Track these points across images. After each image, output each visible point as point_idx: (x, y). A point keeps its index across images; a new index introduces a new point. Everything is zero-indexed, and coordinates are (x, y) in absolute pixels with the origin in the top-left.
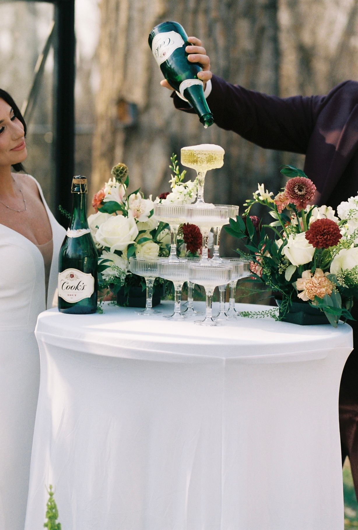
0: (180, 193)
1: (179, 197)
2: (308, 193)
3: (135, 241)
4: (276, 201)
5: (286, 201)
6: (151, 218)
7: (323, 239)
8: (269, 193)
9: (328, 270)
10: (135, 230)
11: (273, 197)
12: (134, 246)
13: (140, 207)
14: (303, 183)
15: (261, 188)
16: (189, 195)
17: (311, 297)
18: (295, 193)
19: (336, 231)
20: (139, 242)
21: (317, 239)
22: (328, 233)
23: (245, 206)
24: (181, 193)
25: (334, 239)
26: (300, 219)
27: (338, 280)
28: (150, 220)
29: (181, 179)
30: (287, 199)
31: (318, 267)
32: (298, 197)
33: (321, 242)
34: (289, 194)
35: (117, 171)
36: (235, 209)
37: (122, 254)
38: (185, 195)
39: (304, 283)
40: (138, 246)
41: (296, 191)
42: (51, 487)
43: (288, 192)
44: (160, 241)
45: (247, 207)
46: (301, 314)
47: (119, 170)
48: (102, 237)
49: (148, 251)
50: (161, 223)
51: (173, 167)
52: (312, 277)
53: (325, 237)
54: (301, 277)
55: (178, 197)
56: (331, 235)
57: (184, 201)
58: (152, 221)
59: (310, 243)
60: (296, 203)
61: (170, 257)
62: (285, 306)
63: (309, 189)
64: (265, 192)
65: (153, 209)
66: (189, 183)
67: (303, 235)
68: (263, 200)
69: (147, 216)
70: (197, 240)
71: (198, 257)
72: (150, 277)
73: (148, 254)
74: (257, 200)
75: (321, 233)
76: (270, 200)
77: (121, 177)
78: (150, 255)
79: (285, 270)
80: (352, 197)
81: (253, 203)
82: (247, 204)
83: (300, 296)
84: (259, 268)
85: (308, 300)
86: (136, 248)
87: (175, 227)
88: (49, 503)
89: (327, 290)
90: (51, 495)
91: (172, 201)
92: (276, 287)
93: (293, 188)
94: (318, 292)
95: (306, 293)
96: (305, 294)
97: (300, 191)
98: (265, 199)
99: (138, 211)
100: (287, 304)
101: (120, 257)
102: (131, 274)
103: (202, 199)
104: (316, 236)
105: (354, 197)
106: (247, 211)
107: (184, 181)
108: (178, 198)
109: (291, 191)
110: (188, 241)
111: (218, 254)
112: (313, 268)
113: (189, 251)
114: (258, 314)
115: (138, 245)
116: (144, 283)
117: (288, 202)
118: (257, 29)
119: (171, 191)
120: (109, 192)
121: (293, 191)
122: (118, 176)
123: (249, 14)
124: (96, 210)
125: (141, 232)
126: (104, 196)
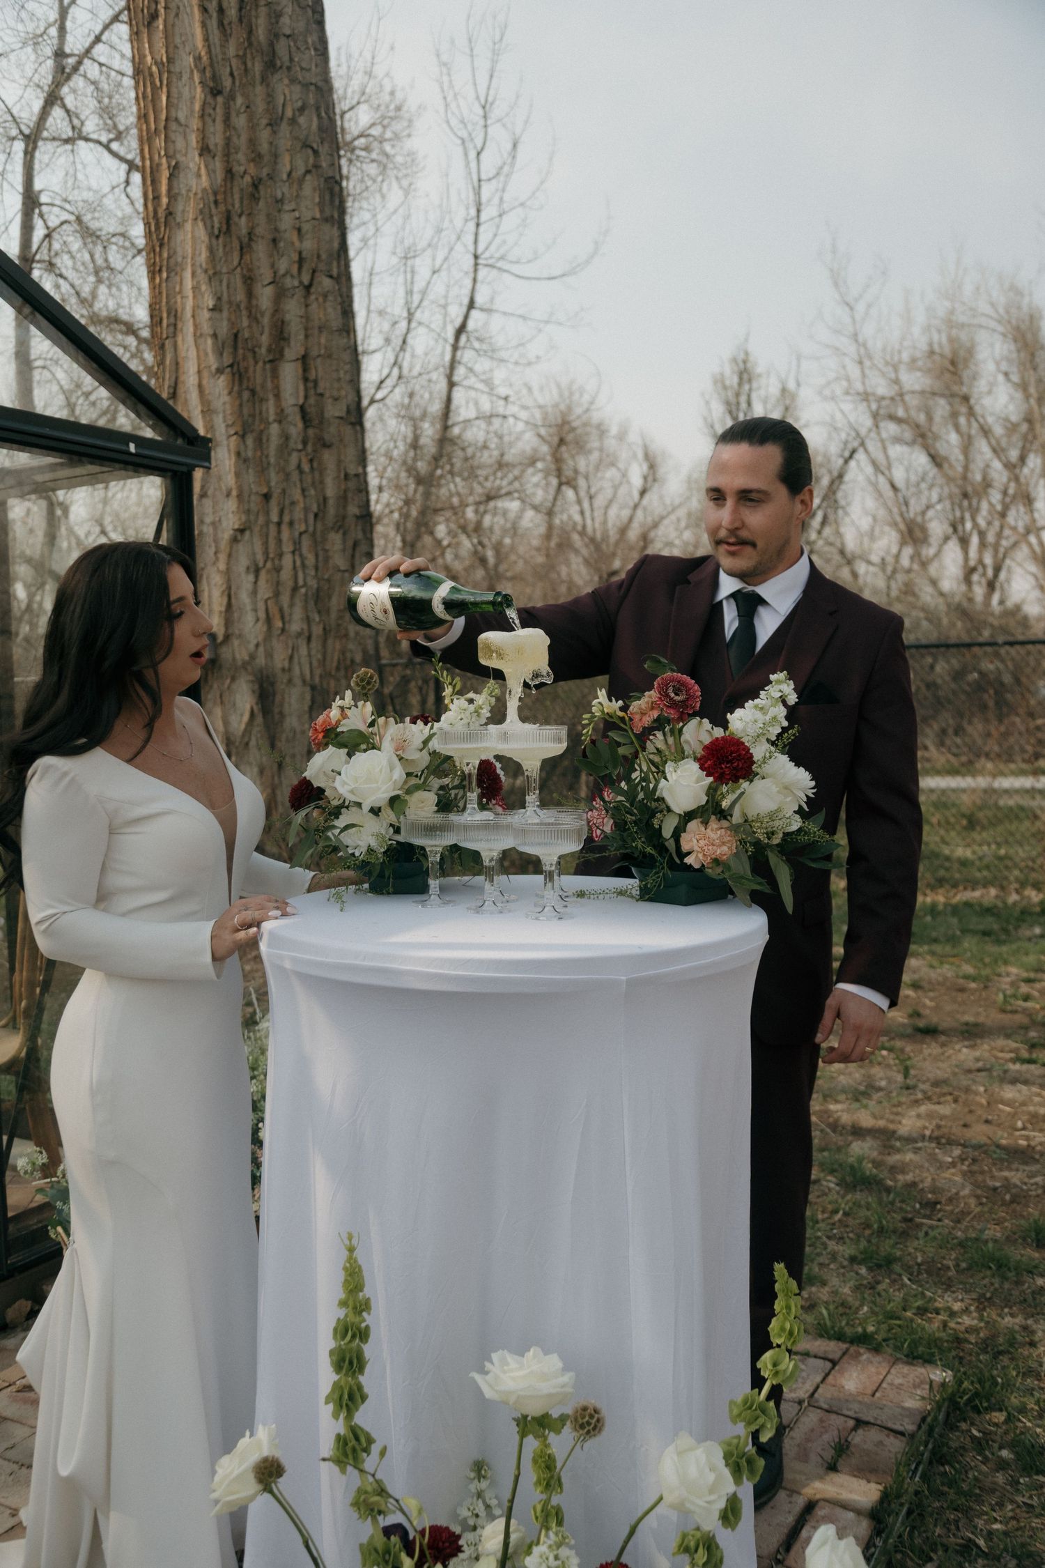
0: (461, 711)
2: (690, 697)
3: (401, 790)
4: (630, 714)
5: (652, 712)
6: (424, 751)
7: (731, 768)
9: (729, 818)
10: (399, 773)
12: (400, 798)
13: (406, 736)
14: (679, 682)
17: (708, 860)
18: (671, 699)
19: (746, 755)
20: (409, 792)
21: (721, 768)
23: (584, 725)
24: (465, 710)
26: (670, 740)
27: (753, 832)
28: (423, 753)
30: (652, 708)
31: (711, 814)
32: (674, 705)
33: (729, 774)
34: (661, 701)
35: (362, 680)
36: (563, 731)
37: (381, 811)
38: (471, 714)
39: (695, 841)
40: (407, 797)
41: (672, 695)
42: (350, 1237)
43: (660, 698)
45: (587, 726)
46: (683, 890)
48: (348, 788)
50: (441, 755)
51: (439, 673)
52: (706, 829)
54: (687, 832)
55: (460, 718)
57: (470, 724)
59: (707, 775)
60: (672, 714)
61: (470, 811)
62: (657, 878)
63: (691, 691)
67: (690, 765)
68: (609, 713)
69: (419, 750)
70: (496, 782)
72: (435, 845)
73: (422, 810)
74: (599, 714)
75: (728, 758)
76: (621, 714)
78: (425, 811)
79: (663, 821)
81: (596, 719)
82: (588, 721)
83: (689, 860)
84: (609, 823)
85: (701, 865)
86: (403, 801)
87: (470, 765)
88: (348, 1265)
89: (729, 848)
90: (351, 1250)
91: (451, 724)
92: (647, 847)
93: (667, 689)
94: (717, 853)
95: (700, 856)
96: (697, 856)
97: (677, 694)
98: (613, 712)
99: (404, 741)
100: (661, 874)
101: (379, 817)
102: (394, 843)
104: (721, 764)
105: (753, 700)
106: (588, 732)
107: (467, 692)
109: (664, 694)
110: (485, 786)
112: (705, 816)
116: (425, 856)
117: (655, 714)
118: (350, 543)
119: (446, 709)
120: (344, 716)
121: (668, 696)
122: (363, 688)
123: (340, 527)
124: (323, 746)
125: (408, 775)
126: (330, 724)
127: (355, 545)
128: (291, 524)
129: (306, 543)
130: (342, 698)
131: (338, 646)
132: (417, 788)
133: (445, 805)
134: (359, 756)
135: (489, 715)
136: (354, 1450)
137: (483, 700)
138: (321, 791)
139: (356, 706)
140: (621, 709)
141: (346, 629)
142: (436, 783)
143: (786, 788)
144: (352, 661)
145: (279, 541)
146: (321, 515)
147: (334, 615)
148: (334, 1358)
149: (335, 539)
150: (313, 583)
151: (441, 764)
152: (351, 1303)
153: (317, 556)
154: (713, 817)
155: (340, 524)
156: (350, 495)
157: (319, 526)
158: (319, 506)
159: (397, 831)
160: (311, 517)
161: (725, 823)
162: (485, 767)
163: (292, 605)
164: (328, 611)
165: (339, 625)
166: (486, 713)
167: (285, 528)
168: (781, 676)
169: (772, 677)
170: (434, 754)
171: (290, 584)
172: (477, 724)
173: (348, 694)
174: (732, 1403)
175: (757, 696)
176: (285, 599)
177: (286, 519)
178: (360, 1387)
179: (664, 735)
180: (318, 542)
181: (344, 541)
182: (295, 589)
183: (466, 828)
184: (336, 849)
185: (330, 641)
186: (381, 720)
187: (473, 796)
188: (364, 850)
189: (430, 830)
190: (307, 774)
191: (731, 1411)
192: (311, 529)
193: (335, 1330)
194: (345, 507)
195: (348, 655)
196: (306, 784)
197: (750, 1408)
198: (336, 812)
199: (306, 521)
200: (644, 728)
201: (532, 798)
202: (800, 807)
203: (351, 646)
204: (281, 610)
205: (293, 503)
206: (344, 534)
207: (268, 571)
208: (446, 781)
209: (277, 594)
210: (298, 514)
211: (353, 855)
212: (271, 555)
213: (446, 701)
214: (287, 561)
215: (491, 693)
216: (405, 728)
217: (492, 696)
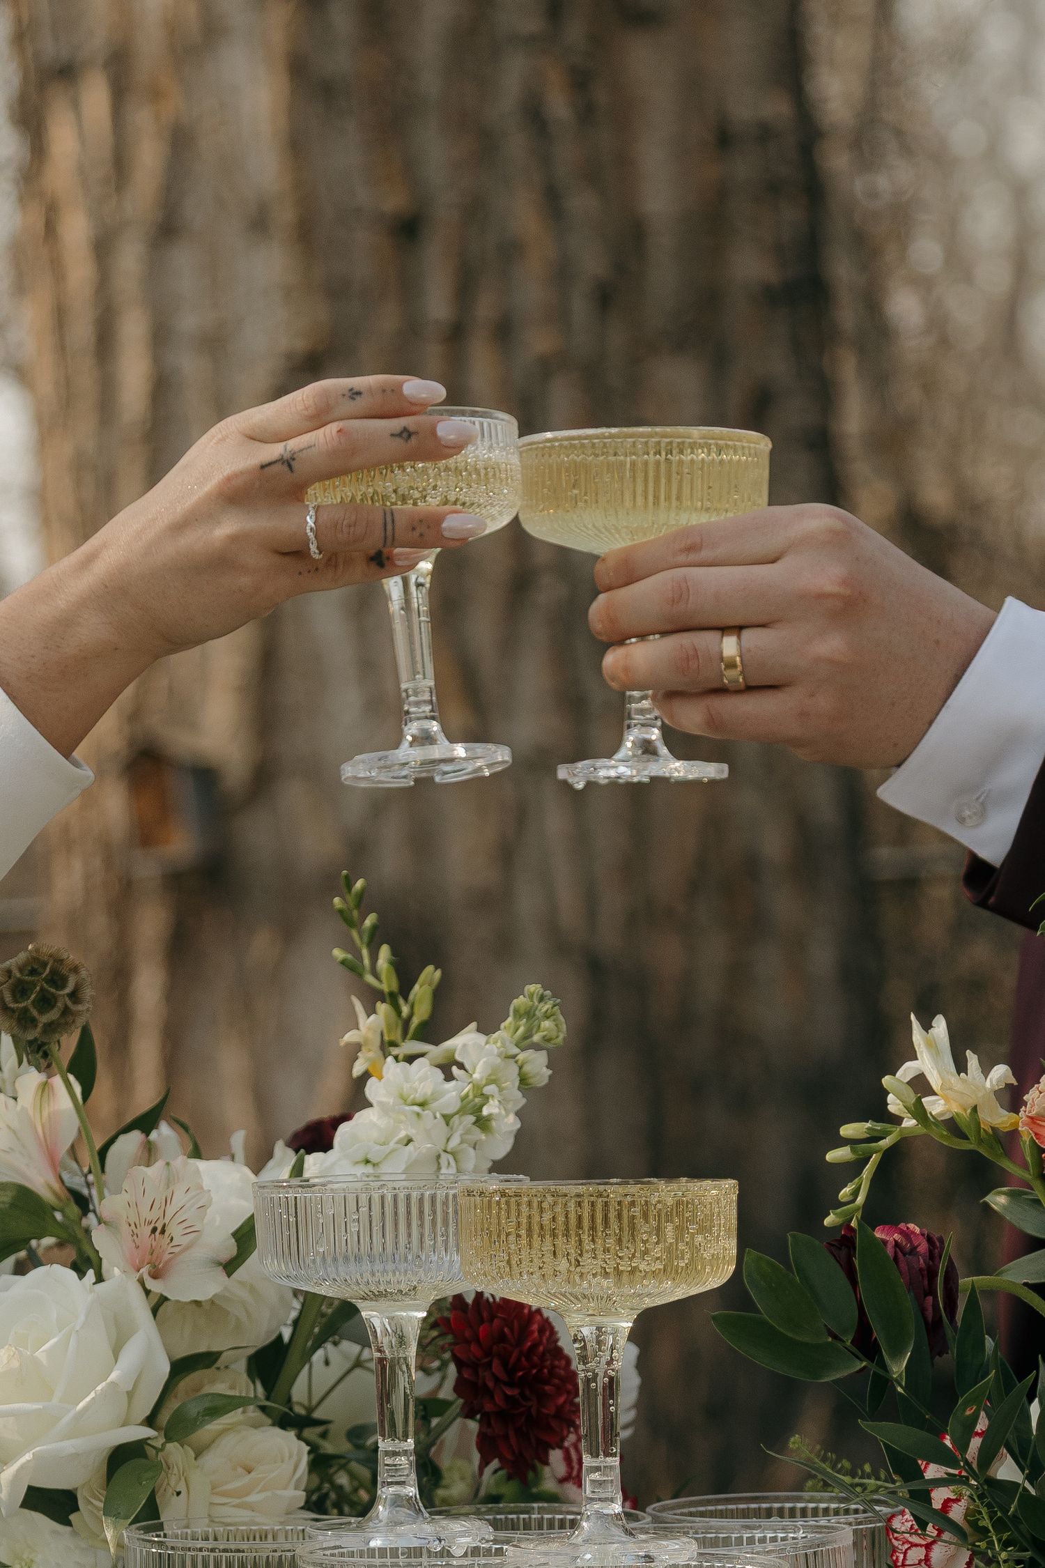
0: (416, 1108)
1: (412, 1132)
3: (150, 1421)
6: (240, 1273)
8: (986, 1072)
11: (1013, 1098)
12: (145, 1456)
13: (170, 1211)
15: (932, 1046)
16: (472, 1119)
24: (422, 1105)
28: (242, 1283)
29: (415, 1022)
37: (76, 1508)
38: (447, 1118)
44: (310, 1410)
49: (242, 1481)
50: (309, 1300)
55: (402, 1134)
57: (445, 1158)
58: (253, 1290)
65: (253, 1216)
66: (466, 1042)
68: (947, 1117)
69: (220, 1264)
71: (553, 1498)
73: (238, 1501)
74: (909, 1123)
77: (51, 1028)
78: (251, 1507)
81: (885, 1143)
82: (853, 1150)
86: (159, 1468)
91: (367, 1162)
99: (154, 1230)
101: (68, 1529)
107: (434, 1031)
108: (410, 1141)
113: (495, 1464)
115: (172, 1447)
125: (185, 1363)
215: (527, 1035)
216: (170, 1180)
217: (537, 1047)
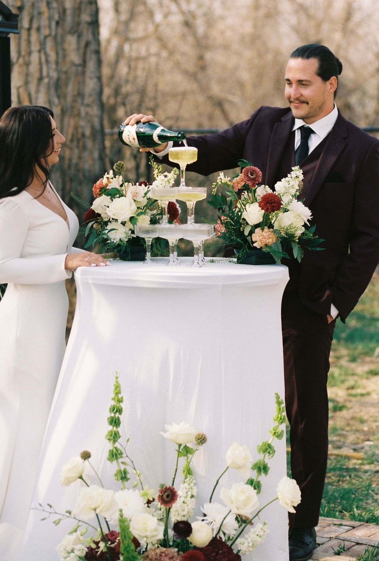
2: (257, 176)
3: (134, 214)
4: (233, 183)
5: (241, 183)
6: (145, 198)
7: (271, 206)
8: (228, 178)
9: (273, 227)
10: (134, 207)
13: (136, 191)
14: (253, 170)
15: (222, 175)
16: (169, 182)
17: (263, 245)
18: (249, 177)
19: (279, 201)
20: (138, 215)
21: (267, 206)
22: (274, 202)
23: (213, 187)
24: (163, 180)
25: (278, 206)
26: (250, 195)
27: (281, 233)
29: (159, 171)
30: (242, 181)
31: (265, 226)
32: (251, 180)
33: (270, 209)
34: (245, 178)
35: (119, 166)
36: (205, 190)
37: (126, 223)
38: (166, 182)
39: (258, 237)
40: (137, 217)
41: (250, 176)
42: (117, 373)
43: (245, 177)
45: (215, 188)
46: (254, 258)
47: (120, 166)
48: (112, 213)
49: (144, 221)
50: (151, 200)
51: (152, 163)
52: (262, 232)
53: (273, 205)
54: (254, 233)
55: (161, 183)
56: (276, 203)
59: (262, 209)
60: (250, 183)
61: (164, 223)
62: (243, 253)
63: (258, 174)
64: (225, 177)
67: (256, 205)
68: (224, 182)
69: (143, 197)
70: (176, 212)
72: (149, 239)
73: (143, 223)
74: (220, 183)
75: (270, 202)
76: (229, 183)
78: (145, 224)
79: (244, 228)
80: (284, 179)
81: (218, 185)
82: (215, 186)
83: (255, 245)
84: (223, 229)
85: (260, 247)
87: (164, 204)
88: (116, 384)
89: (272, 240)
90: (117, 378)
91: (157, 186)
92: (238, 240)
93: (248, 173)
94: (267, 242)
95: (260, 243)
96: (258, 243)
97: (252, 175)
98: (226, 182)
99: (136, 193)
100: (245, 251)
101: (124, 226)
102: (131, 237)
103: (184, 184)
104: (267, 204)
105: (285, 178)
106: (215, 190)
108: (162, 184)
109: (246, 175)
110: (171, 213)
111: (194, 221)
112: (262, 226)
113: (170, 219)
114: (223, 260)
116: (145, 242)
117: (243, 183)
118: (83, 44)
119: (154, 179)
120: (109, 182)
121: (248, 176)
122: (119, 170)
123: (75, 32)
124: (100, 195)
125: (138, 208)
126: (103, 185)
127: (87, 44)
128: (38, 29)
129: (49, 44)
130: (108, 174)
131: (72, 123)
132: (141, 213)
133: (154, 221)
134: (116, 200)
135: (174, 182)
136: (116, 455)
137: (172, 176)
138: (99, 215)
139: (115, 178)
140: (230, 181)
141: (79, 110)
142: (150, 213)
143: (299, 216)
144: (83, 135)
145: (29, 42)
146: (61, 23)
147: (69, 99)
148: (109, 420)
149: (71, 41)
150: (54, 75)
151: (152, 204)
152: (116, 398)
153: (57, 54)
154: (266, 227)
155: (76, 30)
156: (83, 6)
157: (60, 31)
158: (60, 17)
159: (133, 232)
160: (53, 24)
161: (271, 230)
162: (171, 206)
163: (38, 91)
164: (65, 97)
165: (73, 107)
166: (172, 182)
167: (34, 33)
168: (297, 168)
169: (293, 168)
170: (149, 199)
171: (37, 75)
172: (169, 187)
173: (111, 172)
174: (258, 446)
175: (287, 176)
176: (33, 87)
177: (35, 25)
178: (118, 433)
179: (248, 192)
180: (59, 43)
181: (78, 42)
182: (41, 79)
183: (162, 229)
184: (107, 240)
185: (66, 120)
186: (126, 184)
187: (166, 217)
188: (118, 240)
189: (147, 232)
190: (92, 207)
191: (258, 448)
192: (53, 33)
193: (110, 409)
194: (79, 15)
195: (80, 130)
196: (93, 211)
197: (265, 445)
198: (106, 223)
199: (50, 27)
200: (239, 189)
201: (191, 219)
202: (305, 224)
203: (82, 123)
204: (29, 95)
205: (40, 14)
206: (79, 36)
207: (20, 66)
208: (155, 212)
209: (26, 83)
210: (44, 21)
211: (113, 242)
212: (23, 53)
213: (155, 176)
214: (35, 57)
215: (175, 173)
216: (137, 188)
217: (175, 174)
